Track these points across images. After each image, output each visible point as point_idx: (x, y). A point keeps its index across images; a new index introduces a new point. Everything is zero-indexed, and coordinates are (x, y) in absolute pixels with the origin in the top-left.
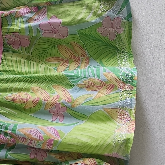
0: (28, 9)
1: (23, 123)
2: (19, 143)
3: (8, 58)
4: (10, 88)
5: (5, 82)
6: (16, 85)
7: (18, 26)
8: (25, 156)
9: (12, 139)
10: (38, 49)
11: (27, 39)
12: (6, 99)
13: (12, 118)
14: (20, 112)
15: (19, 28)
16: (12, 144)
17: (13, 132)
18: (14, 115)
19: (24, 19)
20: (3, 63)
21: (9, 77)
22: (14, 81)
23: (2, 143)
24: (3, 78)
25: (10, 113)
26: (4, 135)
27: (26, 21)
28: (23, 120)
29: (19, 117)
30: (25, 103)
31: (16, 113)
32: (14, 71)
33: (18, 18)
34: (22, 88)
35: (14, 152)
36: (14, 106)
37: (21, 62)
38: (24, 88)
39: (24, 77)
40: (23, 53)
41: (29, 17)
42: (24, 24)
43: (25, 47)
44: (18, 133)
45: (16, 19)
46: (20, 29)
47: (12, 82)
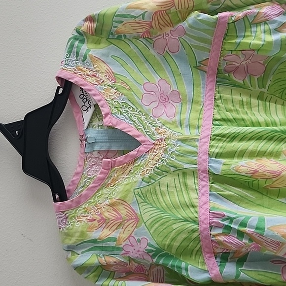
0: (279, 7)
1: (272, 216)
2: (267, 252)
3: (226, 96)
4: (241, 151)
5: (228, 140)
6: (252, 145)
7: (260, 39)
8: (273, 276)
9: (252, 244)
10: (281, 80)
11: (262, 62)
12: (237, 171)
13: (247, 205)
14: (260, 195)
15: (262, 43)
16: (241, 252)
17: (257, 231)
18: (250, 201)
19: (272, 27)
20: (218, 106)
21: (238, 131)
22: (247, 137)
23: (225, 250)
24: (227, 132)
25: (242, 197)
26: (236, 236)
27: (275, 29)
28: (267, 209)
29: (259, 205)
30: (274, 179)
31: (252, 197)
32: (243, 120)
33: (258, 24)
34: (266, 152)
35: (250, 267)
36: (247, 184)
37: (251, 104)
38: (268, 150)
39: (269, 131)
40: (251, 88)
41: (281, 22)
42: (271, 34)
43: (257, 77)
44: (270, 234)
45: (253, 27)
46: (263, 45)
47: (242, 140)
